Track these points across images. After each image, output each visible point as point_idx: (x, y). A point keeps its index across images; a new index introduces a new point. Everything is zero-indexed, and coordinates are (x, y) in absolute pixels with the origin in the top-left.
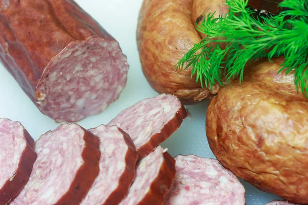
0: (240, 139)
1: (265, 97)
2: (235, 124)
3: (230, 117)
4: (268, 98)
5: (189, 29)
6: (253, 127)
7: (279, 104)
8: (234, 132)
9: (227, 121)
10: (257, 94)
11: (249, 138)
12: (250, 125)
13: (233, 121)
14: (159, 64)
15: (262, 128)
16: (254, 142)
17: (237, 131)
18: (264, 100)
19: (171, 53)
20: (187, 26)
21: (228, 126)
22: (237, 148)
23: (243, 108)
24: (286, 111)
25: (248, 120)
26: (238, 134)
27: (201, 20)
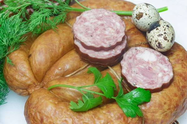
0: (34, 118)
1: (48, 99)
2: (32, 110)
3: (31, 106)
4: (49, 99)
5: (25, 60)
6: (40, 113)
7: (54, 103)
8: (32, 115)
9: (29, 109)
10: (45, 97)
11: (37, 118)
12: (38, 112)
13: (32, 109)
14: (9, 75)
15: (43, 114)
16: (39, 120)
17: (33, 114)
18: (47, 100)
19: (14, 71)
20: (24, 58)
21: (30, 111)
22: (33, 122)
23: (37, 103)
24: (56, 107)
25: (38, 109)
26: (33, 116)
27: (30, 56)
